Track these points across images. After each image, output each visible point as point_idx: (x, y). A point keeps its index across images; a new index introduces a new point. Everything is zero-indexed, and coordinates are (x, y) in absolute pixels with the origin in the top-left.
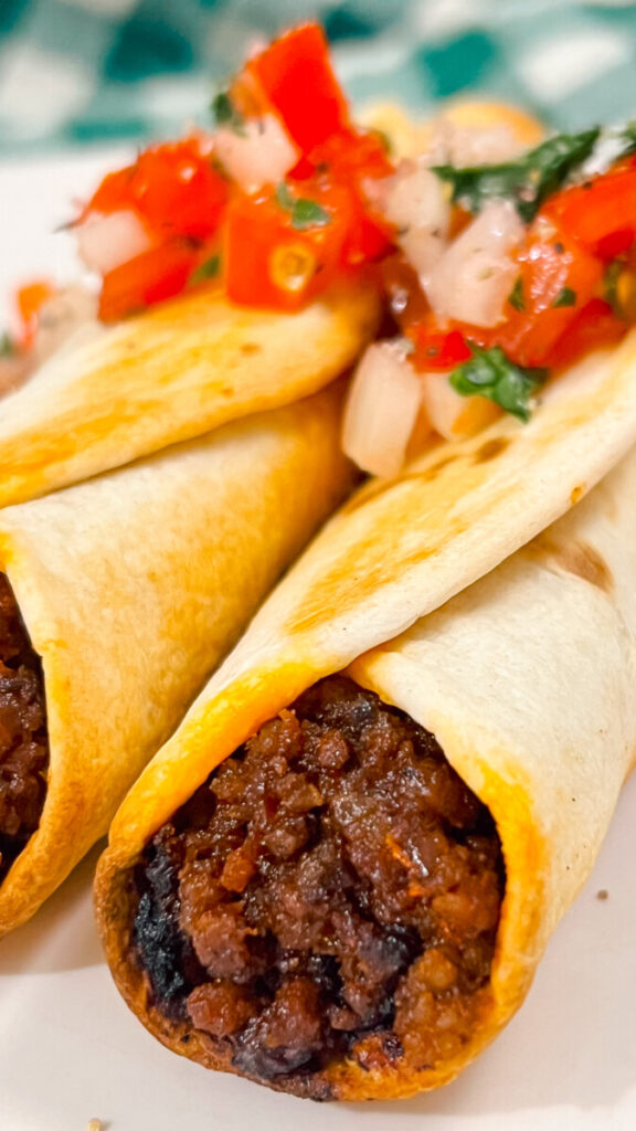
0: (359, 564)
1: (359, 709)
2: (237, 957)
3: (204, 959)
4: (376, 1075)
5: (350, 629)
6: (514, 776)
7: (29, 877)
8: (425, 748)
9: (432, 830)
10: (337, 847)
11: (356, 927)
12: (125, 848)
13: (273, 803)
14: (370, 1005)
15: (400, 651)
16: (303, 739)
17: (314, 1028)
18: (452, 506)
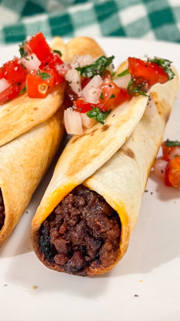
0: (80, 158)
1: (87, 192)
2: (65, 248)
3: (57, 248)
4: (96, 269)
5: (82, 175)
6: (121, 204)
8: (101, 199)
9: (104, 217)
10: (84, 222)
11: (90, 239)
12: (37, 226)
13: (69, 214)
15: (93, 178)
16: (74, 200)
17: (82, 261)
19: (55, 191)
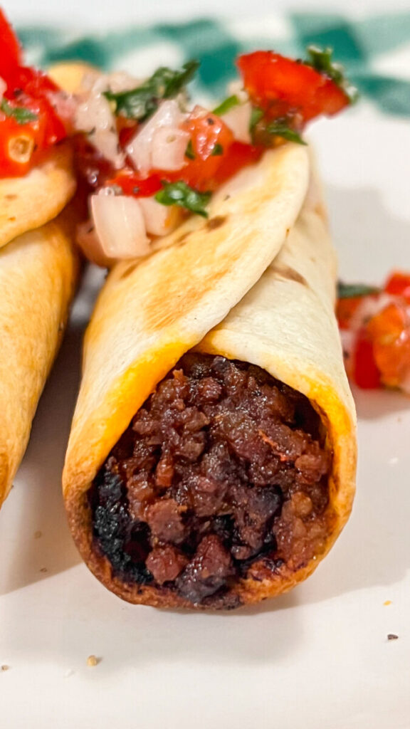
0: (173, 290)
1: (220, 362)
2: (178, 525)
4: (267, 582)
5: (199, 318)
6: (323, 380)
9: (280, 424)
10: (225, 446)
11: (247, 492)
12: (86, 477)
14: (259, 539)
16: (187, 388)
18: (214, 252)
19: (130, 370)
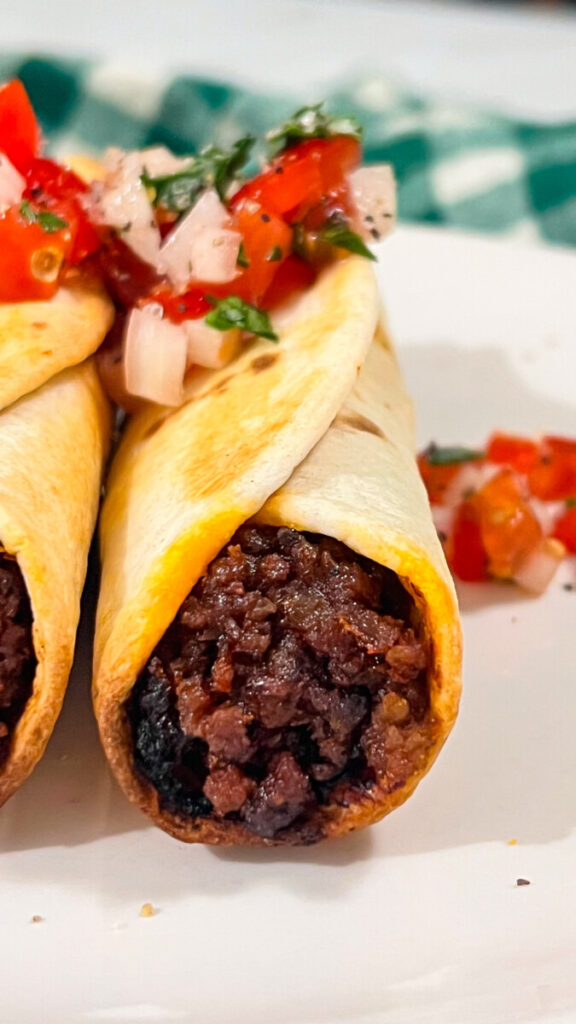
2: (244, 738)
4: (355, 808)
5: (256, 480)
6: (416, 551)
7: (37, 732)
9: (364, 609)
10: (296, 638)
11: (325, 695)
12: (124, 684)
14: (343, 753)
16: (247, 567)
17: (305, 782)
18: (266, 398)
